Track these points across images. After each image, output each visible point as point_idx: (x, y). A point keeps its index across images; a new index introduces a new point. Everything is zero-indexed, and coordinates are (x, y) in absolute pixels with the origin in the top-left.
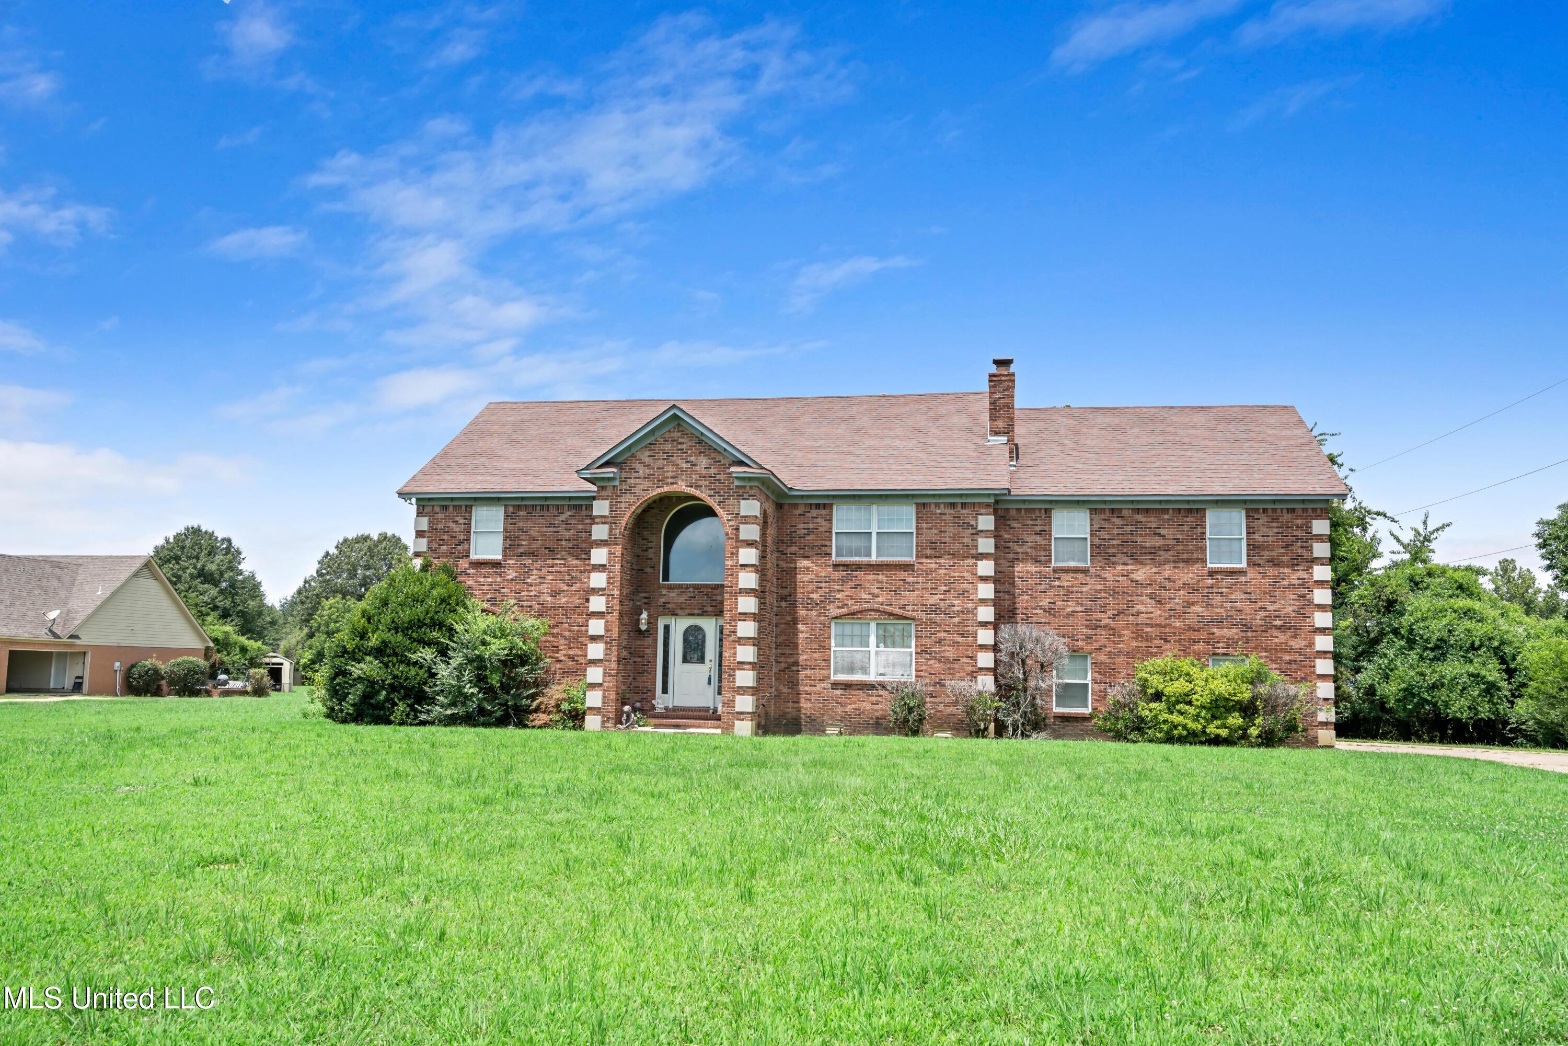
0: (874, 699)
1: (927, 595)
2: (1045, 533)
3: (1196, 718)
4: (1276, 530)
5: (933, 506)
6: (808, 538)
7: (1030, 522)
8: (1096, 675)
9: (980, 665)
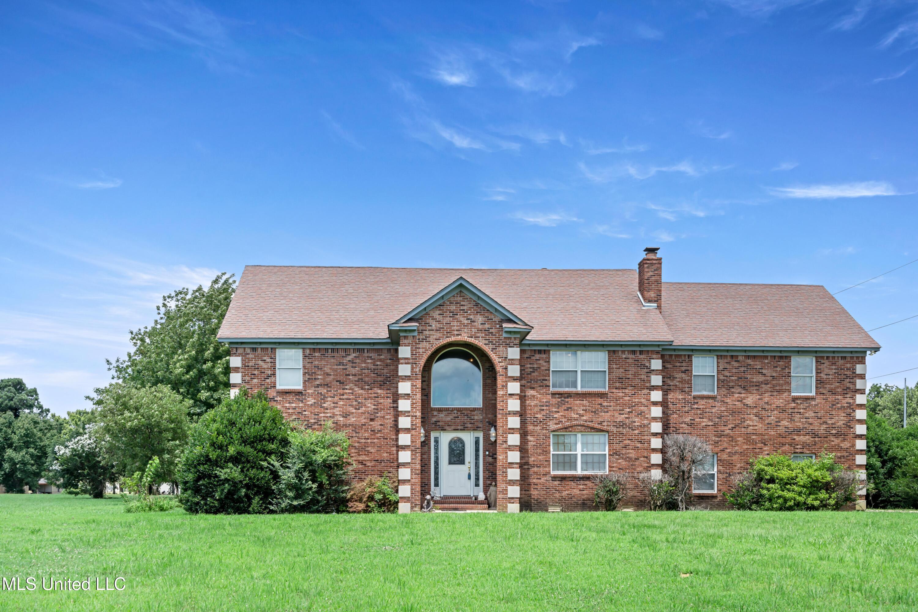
0: (581, 487)
1: (617, 415)
2: (688, 371)
3: (800, 494)
4: (834, 371)
5: (620, 353)
6: (533, 374)
7: (678, 364)
8: (721, 468)
9: (652, 462)
